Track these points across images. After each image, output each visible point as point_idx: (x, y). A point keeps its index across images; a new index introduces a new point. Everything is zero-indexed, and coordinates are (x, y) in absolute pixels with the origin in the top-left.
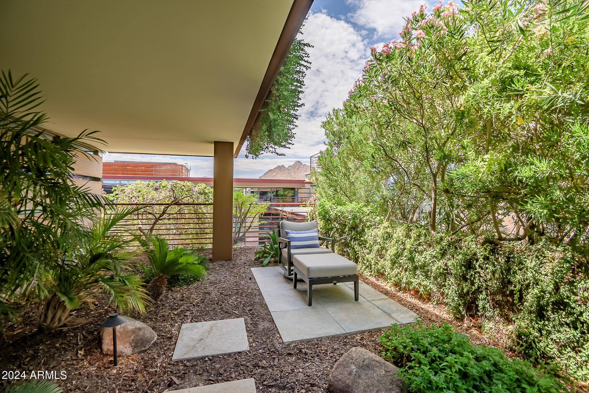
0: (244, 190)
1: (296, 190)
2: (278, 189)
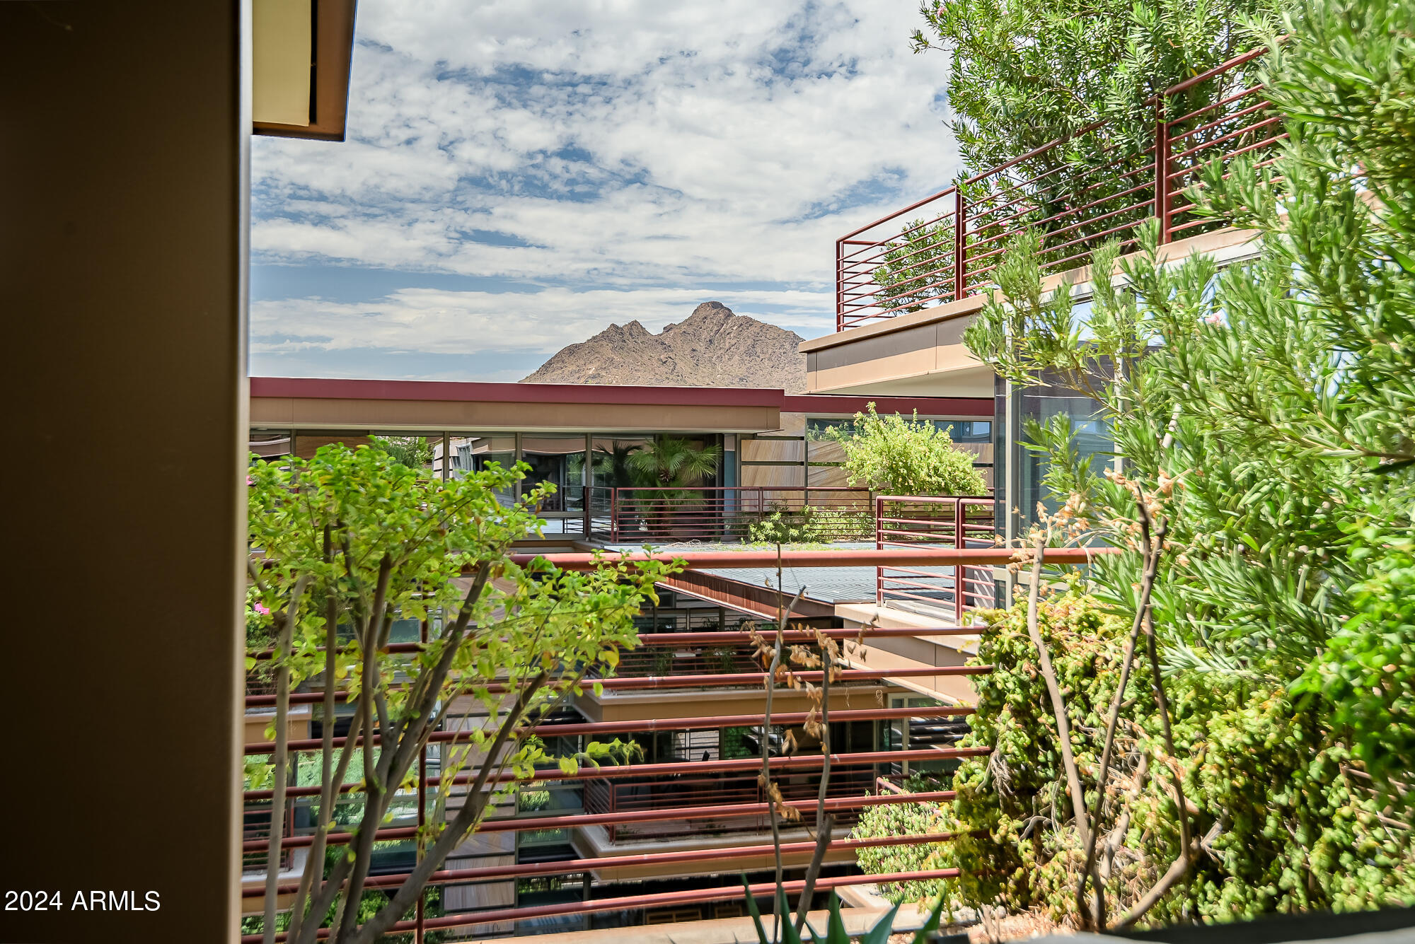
0: (439, 449)
1: (729, 448)
2: (623, 445)
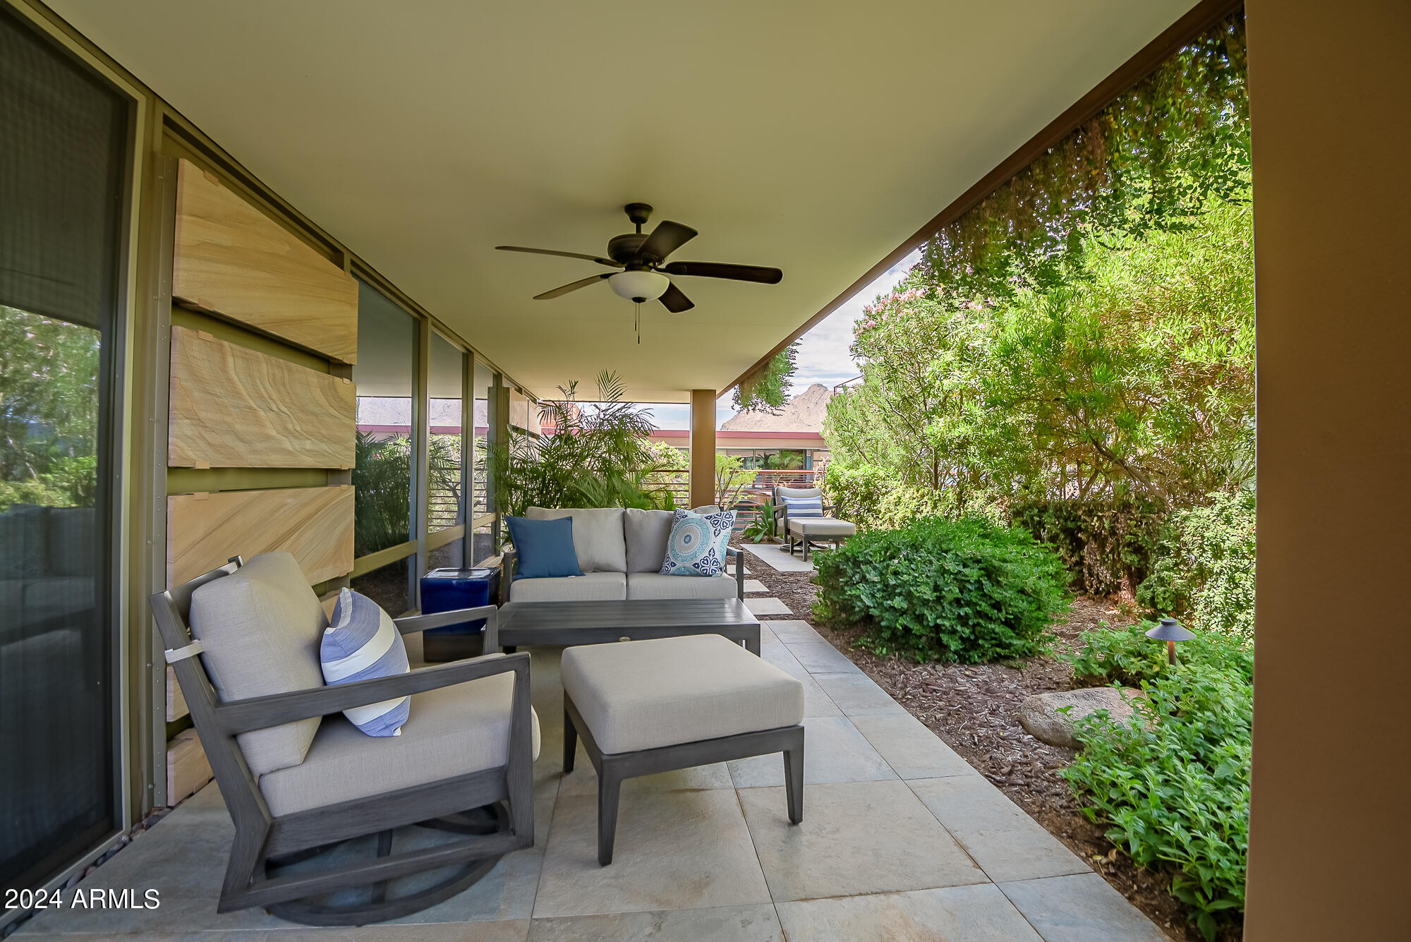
1: (808, 454)
2: (768, 454)
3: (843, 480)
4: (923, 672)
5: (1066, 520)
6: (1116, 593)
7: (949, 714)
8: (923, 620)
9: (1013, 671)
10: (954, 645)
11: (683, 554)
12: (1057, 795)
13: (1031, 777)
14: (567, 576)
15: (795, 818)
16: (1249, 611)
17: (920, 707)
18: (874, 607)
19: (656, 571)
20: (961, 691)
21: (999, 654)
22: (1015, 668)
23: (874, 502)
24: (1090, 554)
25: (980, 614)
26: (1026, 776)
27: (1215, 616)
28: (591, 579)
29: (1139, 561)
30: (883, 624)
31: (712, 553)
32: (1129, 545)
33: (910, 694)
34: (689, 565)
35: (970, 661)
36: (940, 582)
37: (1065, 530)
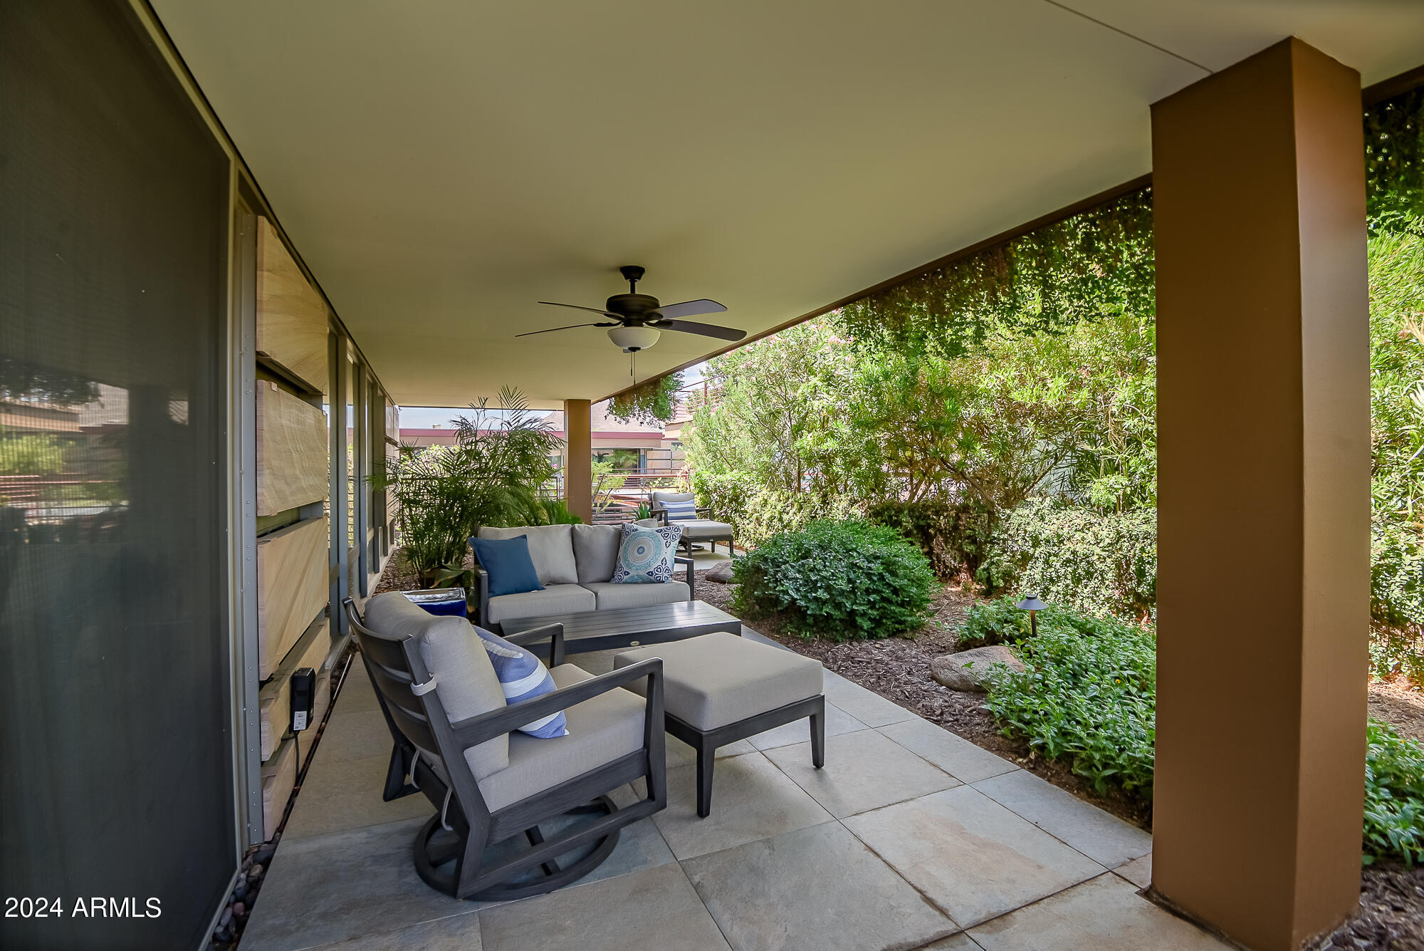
1: (642, 454)
2: (601, 452)
3: (711, 484)
4: (843, 649)
5: (918, 518)
6: (958, 575)
7: (879, 678)
8: (841, 607)
9: (909, 641)
10: (866, 625)
11: (635, 564)
12: (978, 724)
13: (957, 715)
14: (530, 591)
15: (818, 763)
16: (1059, 584)
17: (854, 675)
18: (800, 599)
19: (608, 580)
20: (877, 660)
21: (897, 629)
22: (909, 639)
23: (742, 504)
24: (938, 545)
25: (884, 599)
26: (953, 715)
27: (1035, 589)
28: (551, 594)
29: (976, 550)
30: (809, 612)
31: (664, 562)
32: (969, 537)
33: (843, 666)
34: (643, 573)
35: (877, 637)
36: (852, 576)
37: (917, 527)
